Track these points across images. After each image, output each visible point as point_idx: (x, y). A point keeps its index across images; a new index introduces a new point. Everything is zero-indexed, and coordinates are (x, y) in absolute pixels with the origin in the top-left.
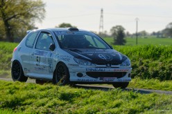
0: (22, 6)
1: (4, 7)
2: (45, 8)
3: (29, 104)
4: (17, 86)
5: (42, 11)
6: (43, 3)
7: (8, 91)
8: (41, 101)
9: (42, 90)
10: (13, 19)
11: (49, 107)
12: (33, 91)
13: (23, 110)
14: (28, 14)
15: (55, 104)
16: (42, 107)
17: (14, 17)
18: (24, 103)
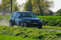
0: (46, 3)
1: (40, 4)
2: (54, 4)
3: (46, 37)
4: (42, 31)
5: (53, 5)
6: (54, 2)
7: (39, 33)
8: (50, 36)
9: (51, 32)
10: (43, 8)
11: (53, 38)
12: (47, 33)
13: (43, 39)
14: (48, 6)
15: (55, 37)
16: (50, 38)
17: (43, 7)
18: (44, 37)
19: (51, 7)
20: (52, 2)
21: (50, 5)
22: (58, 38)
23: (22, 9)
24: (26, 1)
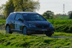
0: (30, 4)
1: (23, 5)
2: (40, 5)
3: (31, 45)
4: (27, 37)
5: (38, 6)
6: (39, 2)
7: (23, 39)
8: (36, 43)
9: (37, 39)
10: (27, 10)
11: (40, 46)
12: (33, 39)
14: (33, 7)
15: (42, 45)
16: (37, 46)
17: (27, 8)
18: (29, 44)
19: (36, 9)
20: (38, 3)
21: (35, 7)
22: (45, 45)
23: (2, 11)
24: (7, 2)
